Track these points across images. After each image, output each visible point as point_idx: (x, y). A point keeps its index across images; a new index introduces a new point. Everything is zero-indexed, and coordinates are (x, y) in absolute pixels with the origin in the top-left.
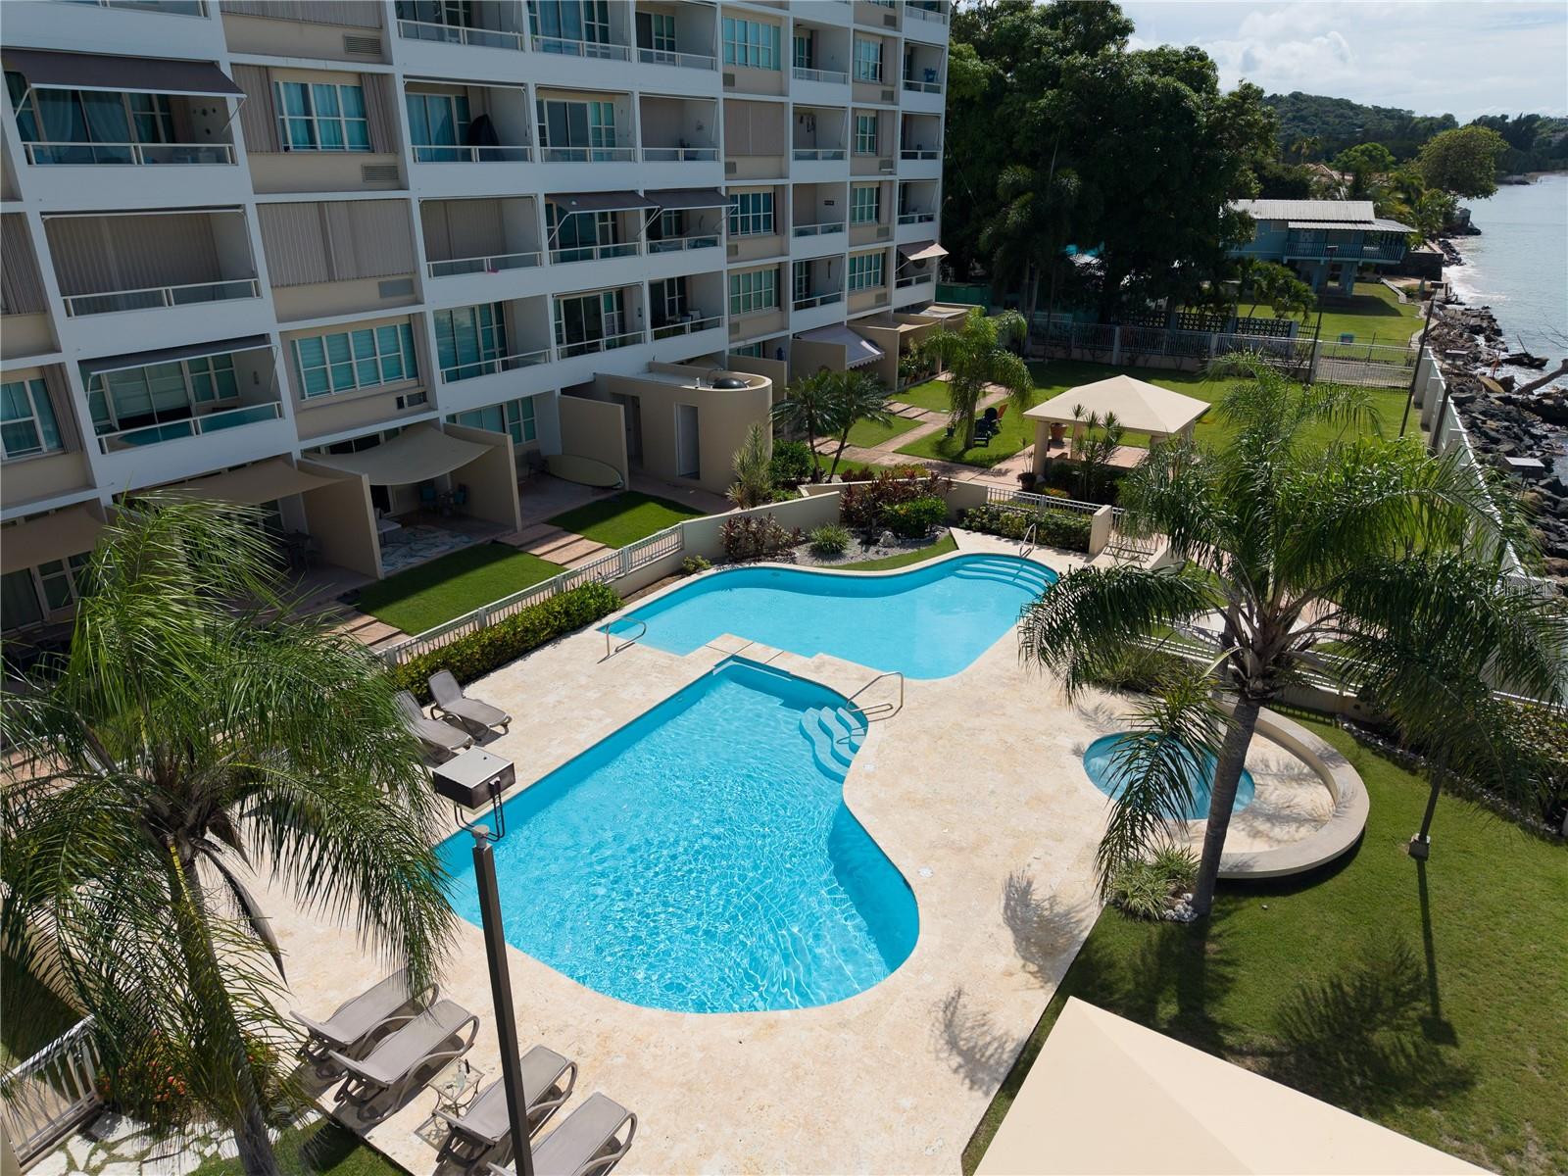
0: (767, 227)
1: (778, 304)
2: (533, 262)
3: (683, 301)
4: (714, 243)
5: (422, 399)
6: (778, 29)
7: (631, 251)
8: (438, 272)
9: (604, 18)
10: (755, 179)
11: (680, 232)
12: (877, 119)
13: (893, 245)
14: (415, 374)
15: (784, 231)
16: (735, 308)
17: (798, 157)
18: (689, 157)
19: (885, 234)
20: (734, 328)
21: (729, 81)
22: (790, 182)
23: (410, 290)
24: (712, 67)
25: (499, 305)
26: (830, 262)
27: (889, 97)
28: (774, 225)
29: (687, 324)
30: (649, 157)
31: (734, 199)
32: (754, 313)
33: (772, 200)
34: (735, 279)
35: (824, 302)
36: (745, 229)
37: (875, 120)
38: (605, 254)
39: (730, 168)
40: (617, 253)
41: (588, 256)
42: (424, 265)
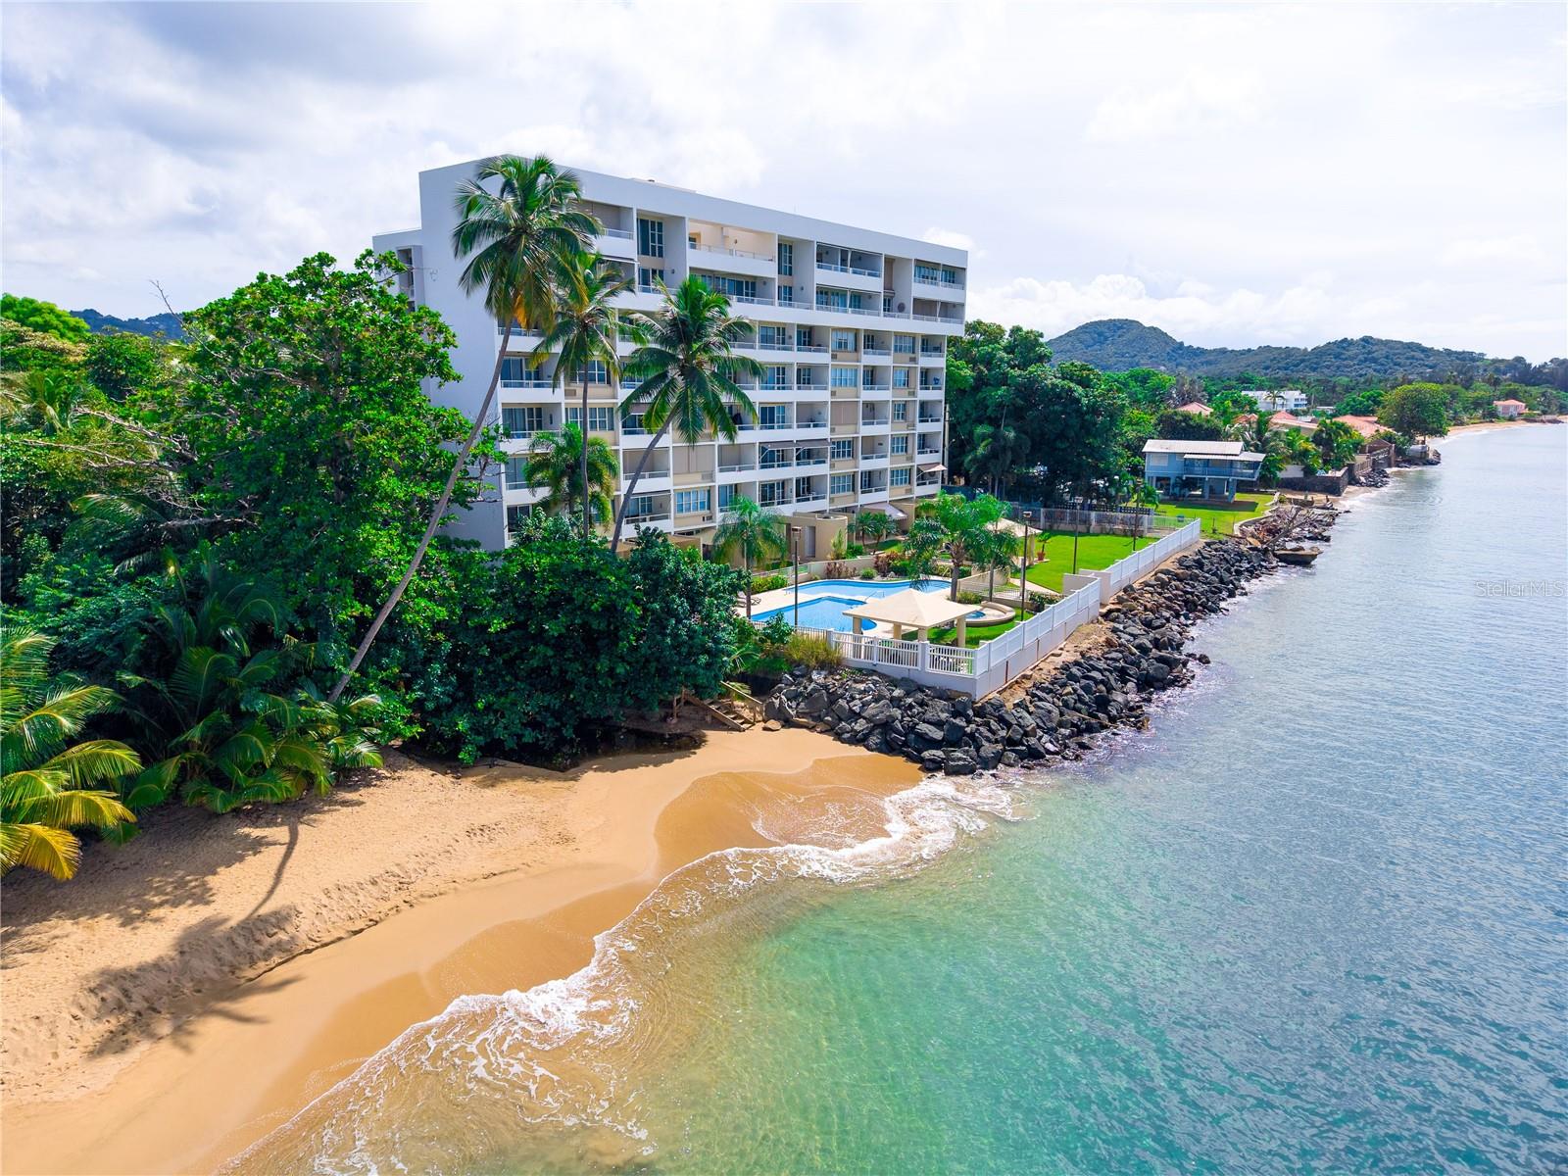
0: (849, 455)
1: (853, 490)
2: (753, 468)
3: (808, 489)
4: (824, 462)
5: (710, 518)
6: (856, 370)
7: (789, 465)
8: (721, 471)
9: (784, 374)
10: (844, 434)
11: (809, 458)
12: (905, 405)
13: (915, 464)
14: (709, 508)
15: (857, 457)
16: (832, 492)
17: (864, 424)
18: (815, 426)
19: (911, 459)
20: (832, 500)
21: (833, 394)
22: (860, 436)
23: (711, 477)
24: (826, 389)
25: (736, 485)
26: (881, 472)
27: (913, 394)
28: (851, 454)
29: (811, 497)
30: (798, 427)
31: (834, 443)
32: (841, 494)
33: (851, 443)
34: (833, 478)
35: (876, 490)
36: (838, 456)
37: (904, 405)
38: (779, 466)
39: (833, 430)
40: (783, 466)
41: (773, 466)
42: (717, 468)
